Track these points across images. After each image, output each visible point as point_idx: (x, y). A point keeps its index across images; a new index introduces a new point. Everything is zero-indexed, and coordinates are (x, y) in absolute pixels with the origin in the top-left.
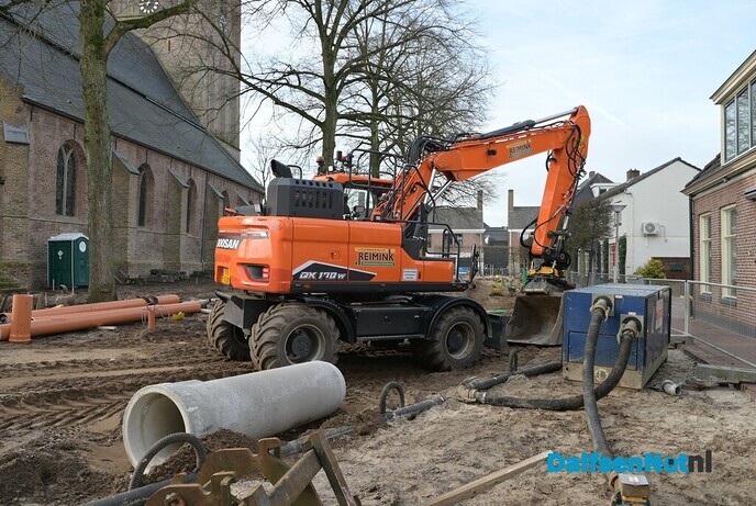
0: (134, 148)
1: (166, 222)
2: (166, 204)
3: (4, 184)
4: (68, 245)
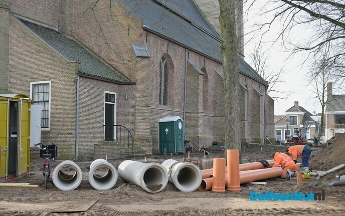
0: (198, 57)
1: (215, 108)
2: (215, 96)
3: (135, 84)
4: (171, 124)
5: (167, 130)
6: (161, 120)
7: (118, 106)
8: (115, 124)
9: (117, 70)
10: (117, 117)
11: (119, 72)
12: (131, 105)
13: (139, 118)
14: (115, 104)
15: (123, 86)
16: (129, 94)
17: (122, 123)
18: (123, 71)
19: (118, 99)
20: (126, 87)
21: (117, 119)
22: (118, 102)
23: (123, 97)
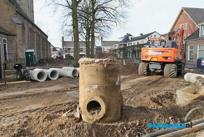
3: (16, 36)
4: (31, 53)
5: (29, 55)
6: (26, 51)
7: (8, 45)
8: (7, 53)
9: (2, 28)
10: (8, 50)
11: (4, 29)
12: (14, 45)
13: (19, 51)
14: (7, 44)
15: (9, 36)
16: (13, 40)
17: (11, 52)
18: (6, 29)
19: (7, 42)
20: (11, 37)
21: (8, 51)
22: (7, 43)
23: (10, 41)
